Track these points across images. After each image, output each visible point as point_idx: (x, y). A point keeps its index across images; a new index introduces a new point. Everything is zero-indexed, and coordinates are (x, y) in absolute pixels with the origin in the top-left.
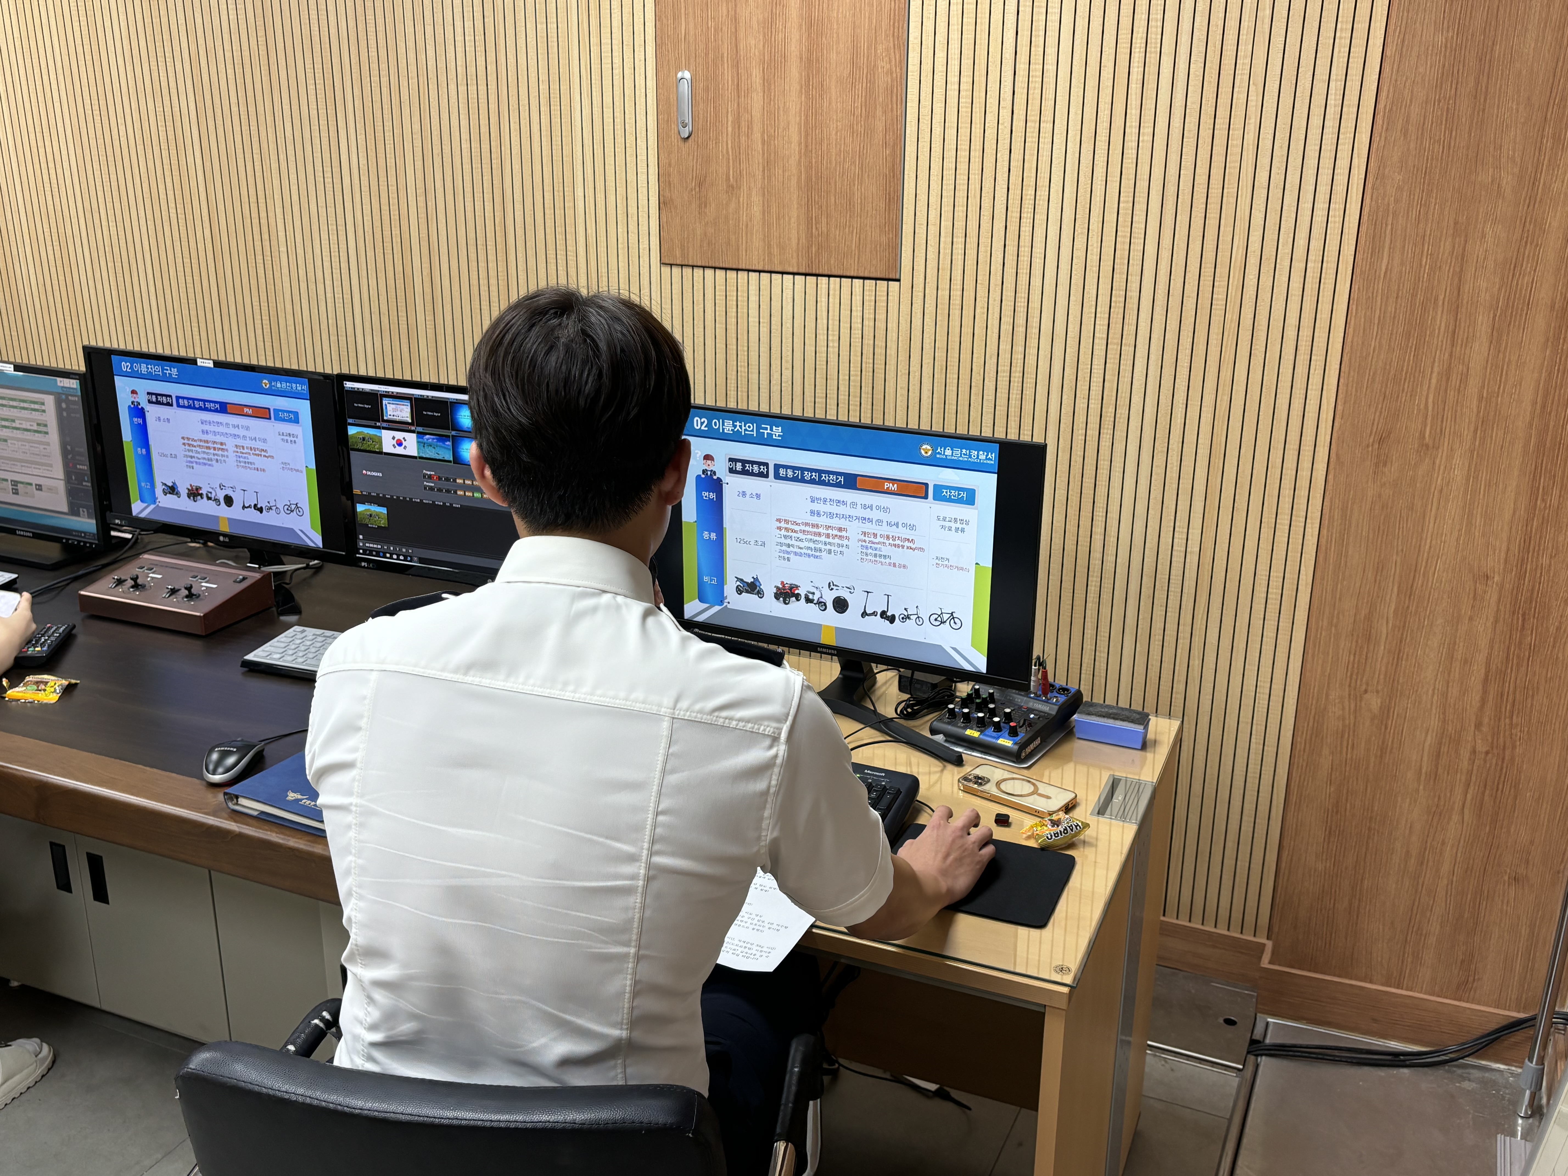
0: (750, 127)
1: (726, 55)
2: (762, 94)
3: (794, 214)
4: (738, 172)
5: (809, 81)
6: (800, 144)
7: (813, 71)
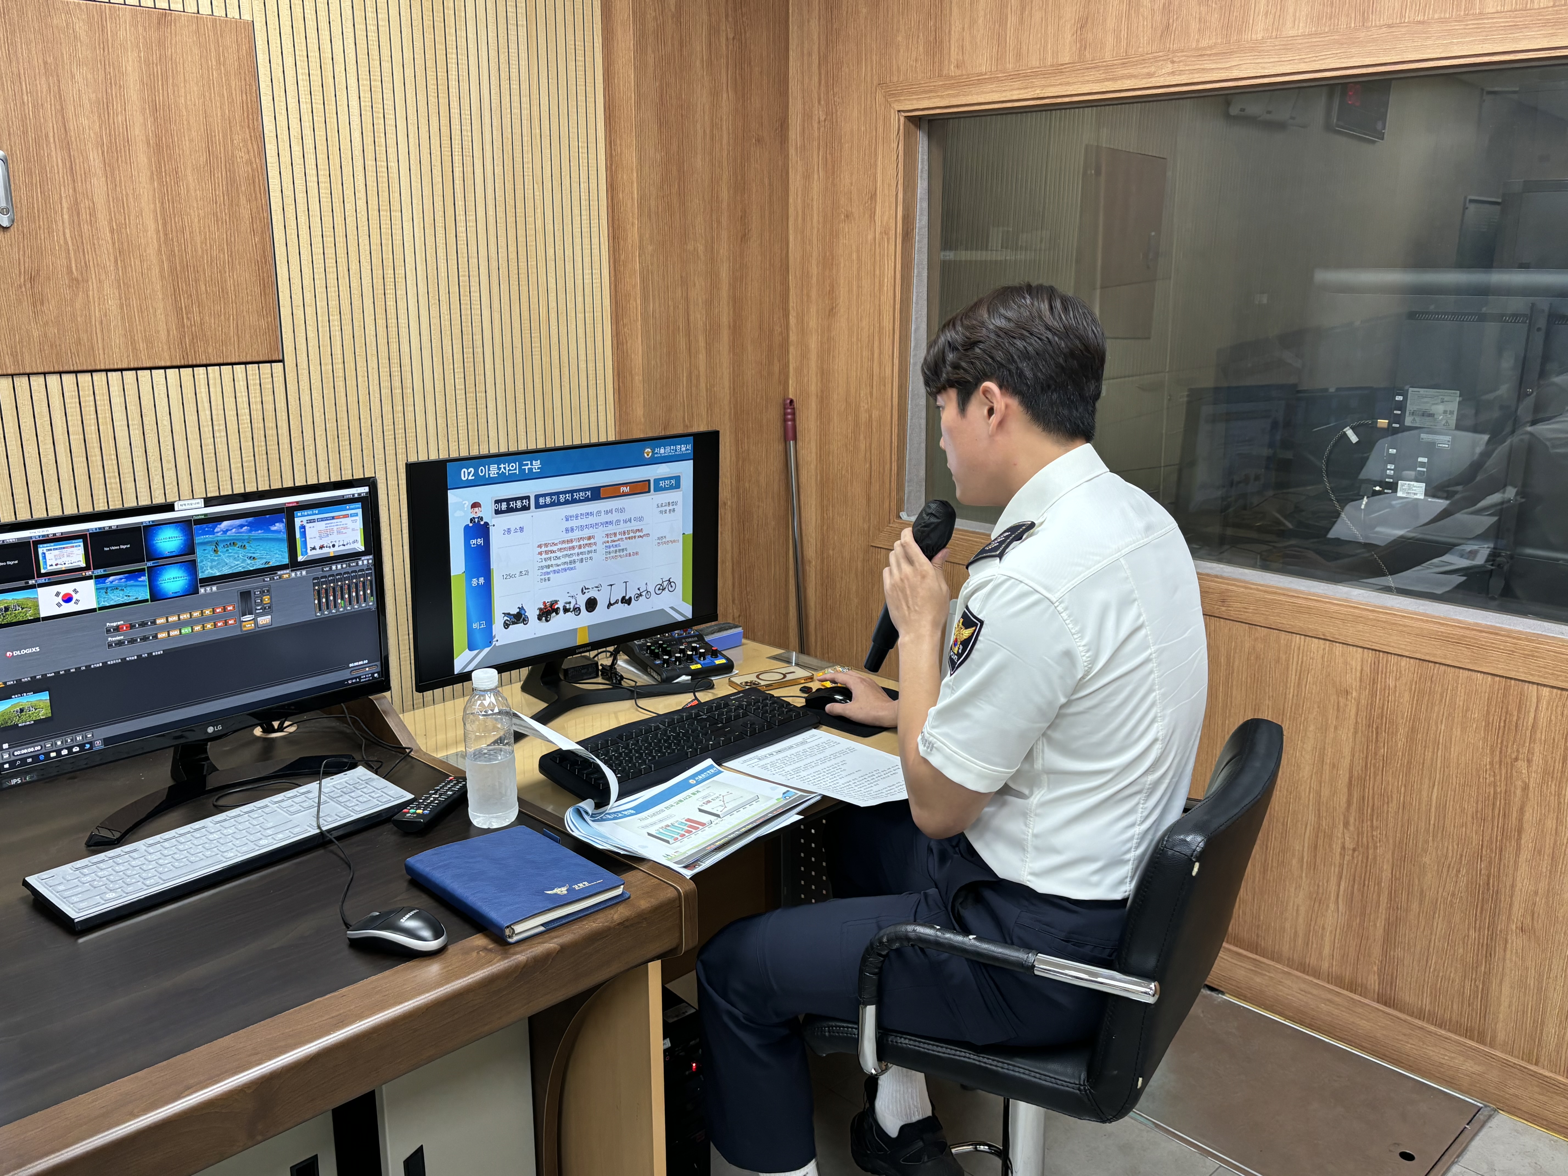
0: (93, 213)
1: (51, 134)
2: (104, 179)
3: (160, 305)
4: (83, 263)
5: (160, 168)
6: (158, 232)
7: (164, 157)
